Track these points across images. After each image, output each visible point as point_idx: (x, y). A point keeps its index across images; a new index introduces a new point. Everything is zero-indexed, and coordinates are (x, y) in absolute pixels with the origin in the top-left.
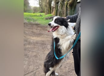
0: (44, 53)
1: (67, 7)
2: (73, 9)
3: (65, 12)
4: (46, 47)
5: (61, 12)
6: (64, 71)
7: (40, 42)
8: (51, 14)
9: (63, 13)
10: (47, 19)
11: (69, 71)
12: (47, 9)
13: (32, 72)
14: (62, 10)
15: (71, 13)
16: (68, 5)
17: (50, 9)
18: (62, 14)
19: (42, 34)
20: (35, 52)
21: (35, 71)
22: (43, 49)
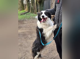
0: (27, 42)
1: (37, 4)
2: (42, 5)
3: (36, 7)
4: (28, 37)
5: (33, 8)
6: (46, 52)
7: (21, 34)
8: (25, 10)
9: (35, 8)
10: (22, 14)
11: (50, 52)
12: (20, 7)
13: (21, 58)
14: (33, 6)
15: (41, 8)
16: (38, 2)
17: (23, 6)
18: (33, 10)
19: (21, 27)
20: (20, 42)
21: (24, 57)
22: (25, 38)
